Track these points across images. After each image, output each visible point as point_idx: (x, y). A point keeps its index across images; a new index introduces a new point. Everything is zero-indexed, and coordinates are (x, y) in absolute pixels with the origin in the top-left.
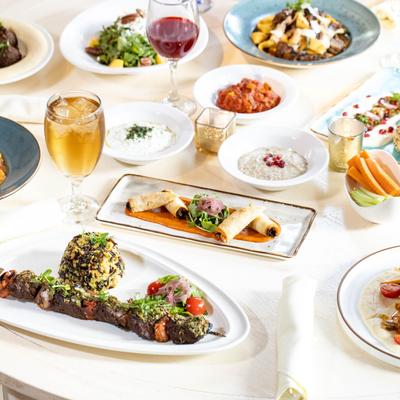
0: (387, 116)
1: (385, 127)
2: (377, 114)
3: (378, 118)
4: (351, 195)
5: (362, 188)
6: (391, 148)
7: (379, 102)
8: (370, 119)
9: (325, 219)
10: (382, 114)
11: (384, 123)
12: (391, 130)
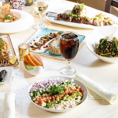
0: (44, 43)
1: (45, 46)
2: (41, 42)
3: (42, 43)
4: (26, 67)
5: (29, 65)
6: (48, 52)
7: (41, 38)
8: (40, 44)
9: (18, 76)
10: (43, 42)
11: (44, 45)
12: (47, 46)
